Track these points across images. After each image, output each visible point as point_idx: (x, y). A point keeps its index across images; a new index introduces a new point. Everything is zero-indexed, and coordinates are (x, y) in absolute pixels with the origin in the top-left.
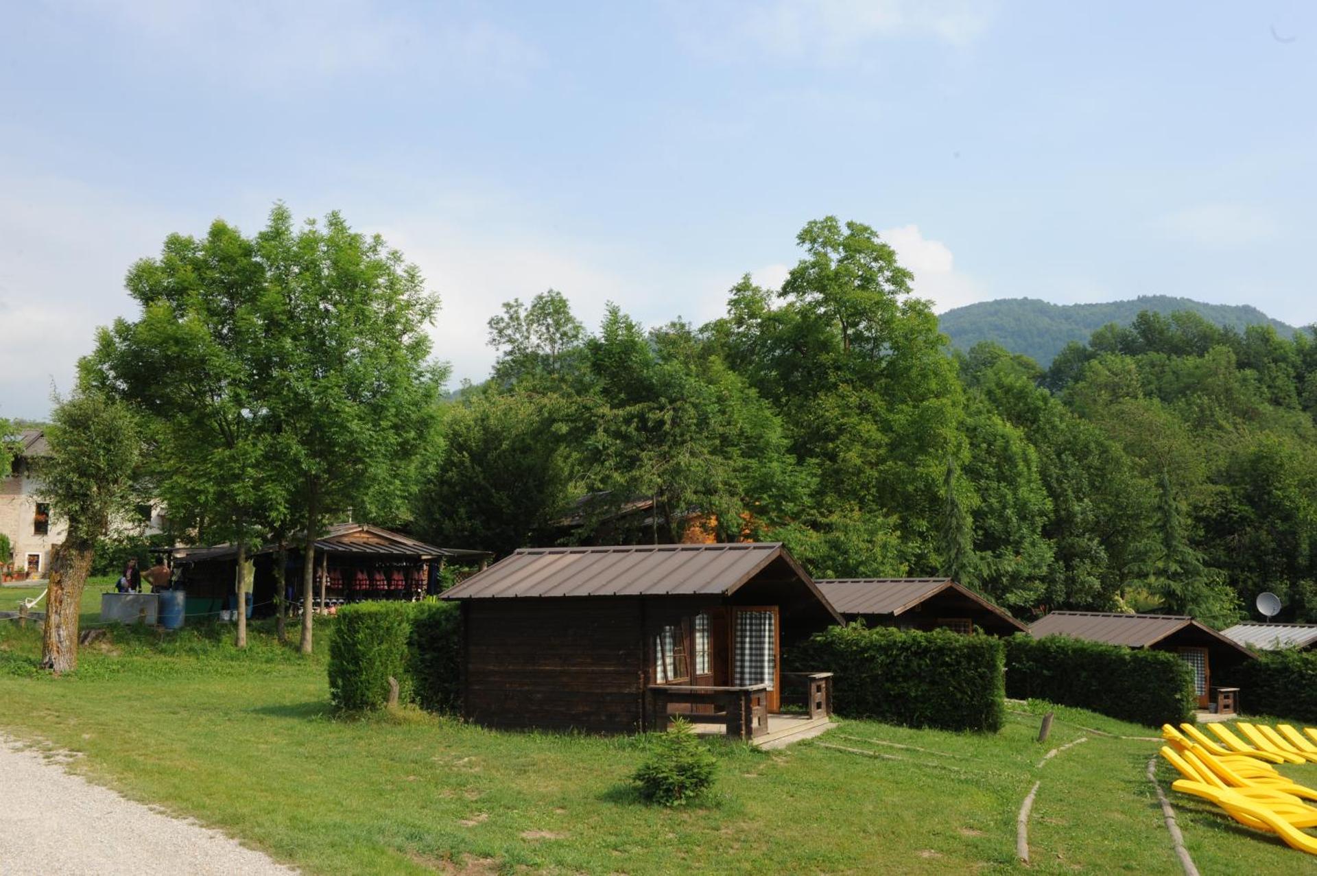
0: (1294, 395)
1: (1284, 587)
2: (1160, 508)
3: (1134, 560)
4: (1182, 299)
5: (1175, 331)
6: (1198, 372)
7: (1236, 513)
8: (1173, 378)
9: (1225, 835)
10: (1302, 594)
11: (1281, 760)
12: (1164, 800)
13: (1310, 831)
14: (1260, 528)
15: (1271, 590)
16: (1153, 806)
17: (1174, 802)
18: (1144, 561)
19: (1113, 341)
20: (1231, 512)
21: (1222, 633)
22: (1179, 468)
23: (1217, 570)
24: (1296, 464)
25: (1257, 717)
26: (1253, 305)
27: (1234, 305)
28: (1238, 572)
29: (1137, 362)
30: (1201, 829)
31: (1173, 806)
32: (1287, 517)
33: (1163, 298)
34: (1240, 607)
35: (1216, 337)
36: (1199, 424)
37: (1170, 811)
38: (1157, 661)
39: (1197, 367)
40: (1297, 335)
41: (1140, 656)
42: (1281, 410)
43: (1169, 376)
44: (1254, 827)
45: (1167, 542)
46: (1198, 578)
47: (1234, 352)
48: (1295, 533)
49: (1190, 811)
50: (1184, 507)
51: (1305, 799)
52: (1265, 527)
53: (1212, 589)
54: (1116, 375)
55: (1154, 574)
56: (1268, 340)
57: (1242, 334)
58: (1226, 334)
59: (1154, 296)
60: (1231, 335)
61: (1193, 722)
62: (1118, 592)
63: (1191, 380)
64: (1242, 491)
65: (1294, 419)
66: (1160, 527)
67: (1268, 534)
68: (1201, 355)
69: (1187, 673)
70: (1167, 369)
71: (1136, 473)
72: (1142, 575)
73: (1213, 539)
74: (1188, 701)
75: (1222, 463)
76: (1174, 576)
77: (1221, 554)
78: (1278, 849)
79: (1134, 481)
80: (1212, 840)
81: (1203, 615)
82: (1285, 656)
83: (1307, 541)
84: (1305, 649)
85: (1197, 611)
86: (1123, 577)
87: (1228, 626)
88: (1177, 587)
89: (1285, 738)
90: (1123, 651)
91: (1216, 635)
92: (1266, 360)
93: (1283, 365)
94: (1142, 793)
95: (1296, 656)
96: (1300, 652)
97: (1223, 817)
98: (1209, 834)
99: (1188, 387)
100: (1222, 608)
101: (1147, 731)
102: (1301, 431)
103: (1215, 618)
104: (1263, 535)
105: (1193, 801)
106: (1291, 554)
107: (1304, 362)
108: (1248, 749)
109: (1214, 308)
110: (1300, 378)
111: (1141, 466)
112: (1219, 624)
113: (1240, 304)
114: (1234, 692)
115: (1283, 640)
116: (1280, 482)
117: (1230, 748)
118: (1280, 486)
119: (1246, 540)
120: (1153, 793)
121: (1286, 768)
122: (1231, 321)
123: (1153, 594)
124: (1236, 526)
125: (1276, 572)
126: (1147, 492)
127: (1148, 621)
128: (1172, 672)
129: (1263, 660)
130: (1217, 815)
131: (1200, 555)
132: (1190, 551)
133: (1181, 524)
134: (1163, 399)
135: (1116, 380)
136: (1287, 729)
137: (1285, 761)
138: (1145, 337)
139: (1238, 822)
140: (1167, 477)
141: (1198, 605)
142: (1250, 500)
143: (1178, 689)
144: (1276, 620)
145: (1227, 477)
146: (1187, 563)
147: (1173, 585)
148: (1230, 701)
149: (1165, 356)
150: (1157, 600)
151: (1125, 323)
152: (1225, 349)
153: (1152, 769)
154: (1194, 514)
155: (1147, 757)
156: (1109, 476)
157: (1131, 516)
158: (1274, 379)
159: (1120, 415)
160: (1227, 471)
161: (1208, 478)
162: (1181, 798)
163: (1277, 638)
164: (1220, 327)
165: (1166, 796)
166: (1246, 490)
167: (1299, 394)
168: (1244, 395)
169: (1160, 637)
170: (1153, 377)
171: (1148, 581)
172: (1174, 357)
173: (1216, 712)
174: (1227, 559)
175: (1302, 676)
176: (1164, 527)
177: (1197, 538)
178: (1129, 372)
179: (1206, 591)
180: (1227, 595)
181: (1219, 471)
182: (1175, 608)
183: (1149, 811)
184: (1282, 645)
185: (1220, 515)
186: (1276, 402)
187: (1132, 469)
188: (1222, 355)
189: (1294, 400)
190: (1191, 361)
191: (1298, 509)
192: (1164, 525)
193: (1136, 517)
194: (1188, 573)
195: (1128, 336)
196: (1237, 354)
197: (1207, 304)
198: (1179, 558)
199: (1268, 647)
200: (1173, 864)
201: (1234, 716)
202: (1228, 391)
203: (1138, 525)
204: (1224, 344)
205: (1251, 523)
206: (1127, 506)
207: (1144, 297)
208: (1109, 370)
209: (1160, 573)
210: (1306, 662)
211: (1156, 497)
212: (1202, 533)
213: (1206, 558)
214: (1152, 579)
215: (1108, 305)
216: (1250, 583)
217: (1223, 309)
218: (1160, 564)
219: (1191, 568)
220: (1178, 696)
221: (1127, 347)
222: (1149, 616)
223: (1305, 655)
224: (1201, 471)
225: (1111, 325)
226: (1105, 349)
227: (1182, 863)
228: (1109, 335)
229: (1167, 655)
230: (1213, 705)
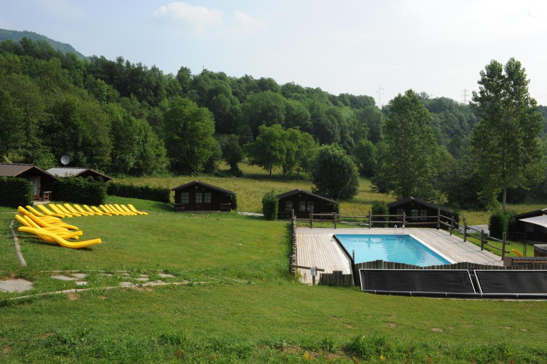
0: (82, 81)
1: (72, 154)
2: (25, 120)
3: (12, 141)
4: (43, 36)
5: (38, 48)
6: (46, 67)
7: (56, 125)
8: (36, 68)
9: (37, 245)
10: (79, 157)
11: (63, 217)
12: (15, 235)
13: (69, 240)
14: (65, 131)
15: (68, 155)
16: (10, 238)
17: (19, 235)
18: (17, 142)
19: (10, 47)
20: (54, 124)
21: (46, 171)
22: (35, 105)
23: (47, 147)
24: (80, 108)
25: (58, 202)
26: (70, 44)
27: (63, 43)
28: (55, 148)
29: (21, 58)
30: (28, 244)
31: (18, 237)
32: (75, 128)
33: (34, 33)
34: (55, 161)
35: (54, 54)
36: (45, 88)
37: (16, 239)
38: (18, 182)
39: (46, 65)
40: (85, 59)
41: (11, 180)
42: (77, 88)
43: (34, 67)
44: (49, 241)
45: (27, 135)
46: (39, 149)
47: (61, 61)
48: (77, 134)
49: (25, 238)
50: (36, 121)
51: (70, 229)
52: (67, 131)
53: (45, 154)
54: (11, 62)
55: (21, 147)
56: (74, 59)
57: (65, 54)
58: (58, 54)
59: (31, 32)
60: (60, 54)
61: (32, 205)
62: (5, 155)
63: (43, 70)
64: (59, 117)
65: (81, 91)
66: (25, 128)
67: (68, 134)
68: (48, 61)
69: (30, 186)
70: (33, 64)
71: (15, 105)
72: (16, 148)
73: (47, 135)
74: (30, 197)
75: (52, 104)
76: (29, 149)
77: (49, 141)
78: (57, 248)
79: (14, 108)
80: (31, 248)
81: (40, 164)
82: (69, 179)
83: (82, 137)
84: (77, 177)
85: (38, 163)
86: (8, 148)
87: (50, 168)
88: (30, 153)
89: (67, 209)
90: (4, 178)
91: (44, 172)
92: (73, 67)
93: (79, 70)
94: (6, 234)
95: (73, 179)
96: (75, 177)
97: (38, 239)
98: (31, 246)
99: (41, 73)
100: (49, 161)
101: (13, 210)
102: (83, 96)
103: (45, 165)
104: (66, 134)
105: (27, 234)
106: (76, 142)
107: (87, 70)
108: (51, 213)
109: (55, 42)
110: (85, 76)
111: (18, 102)
112: (46, 167)
113: (66, 43)
114: (50, 193)
115: (69, 173)
116: (73, 114)
117: (46, 214)
118: (73, 116)
119: (59, 136)
120: (11, 233)
121: (65, 219)
122: (62, 49)
123: (20, 156)
124: (56, 130)
125: (70, 148)
126: (19, 114)
127: (16, 166)
128: (24, 186)
129: (61, 181)
130: (34, 238)
131: (40, 140)
132: (36, 139)
133: (33, 128)
134: (31, 76)
135: (11, 65)
136: (67, 205)
137: (65, 217)
138: (25, 48)
139: (43, 240)
140: (28, 108)
141: (39, 160)
142: (62, 120)
143: (27, 192)
144: (67, 166)
145: (53, 110)
146: (35, 143)
147: (29, 152)
148: (48, 197)
149: (33, 58)
150: (22, 158)
151: (16, 41)
152: (57, 59)
153: (12, 224)
154: (39, 124)
155: (11, 220)
156: (3, 105)
157: (12, 123)
158: (75, 75)
159: (10, 80)
160: (54, 108)
161: (46, 110)
162: (22, 234)
163: (67, 172)
164: (56, 50)
165: (16, 234)
166: (61, 116)
167: (84, 82)
168: (64, 79)
169: (21, 172)
170: (27, 66)
171: (18, 150)
172: (37, 59)
173: (42, 201)
174: (52, 143)
175: (75, 186)
176: (26, 128)
177: (40, 134)
178: (16, 62)
179: (42, 155)
180: (51, 156)
181: (51, 108)
182: (29, 161)
183: (8, 240)
184: (68, 175)
185: (50, 125)
186: (75, 84)
187: (14, 103)
188: (55, 62)
189: (82, 84)
190: (44, 62)
191: (79, 125)
192: (27, 128)
193: (15, 124)
194: (35, 147)
195: (18, 47)
196: (62, 62)
197: (53, 40)
198: (32, 141)
199: (63, 176)
200: (15, 259)
201: (49, 202)
202: (57, 77)
203: (15, 127)
204: (57, 57)
205: (61, 129)
206: (10, 119)
207: (26, 31)
208: (8, 60)
209: (23, 147)
210: (77, 181)
211: (24, 116)
212: (42, 132)
213: (43, 142)
214: (20, 149)
215: (10, 31)
216: (60, 152)
217: (59, 43)
218: (24, 144)
219: (37, 145)
220: (26, 195)
221: (17, 51)
222: (17, 164)
223: (76, 178)
224: (44, 107)
225: (10, 41)
226: (7, 51)
227: (18, 258)
228: (9, 44)
229: (23, 179)
230: (40, 199)
